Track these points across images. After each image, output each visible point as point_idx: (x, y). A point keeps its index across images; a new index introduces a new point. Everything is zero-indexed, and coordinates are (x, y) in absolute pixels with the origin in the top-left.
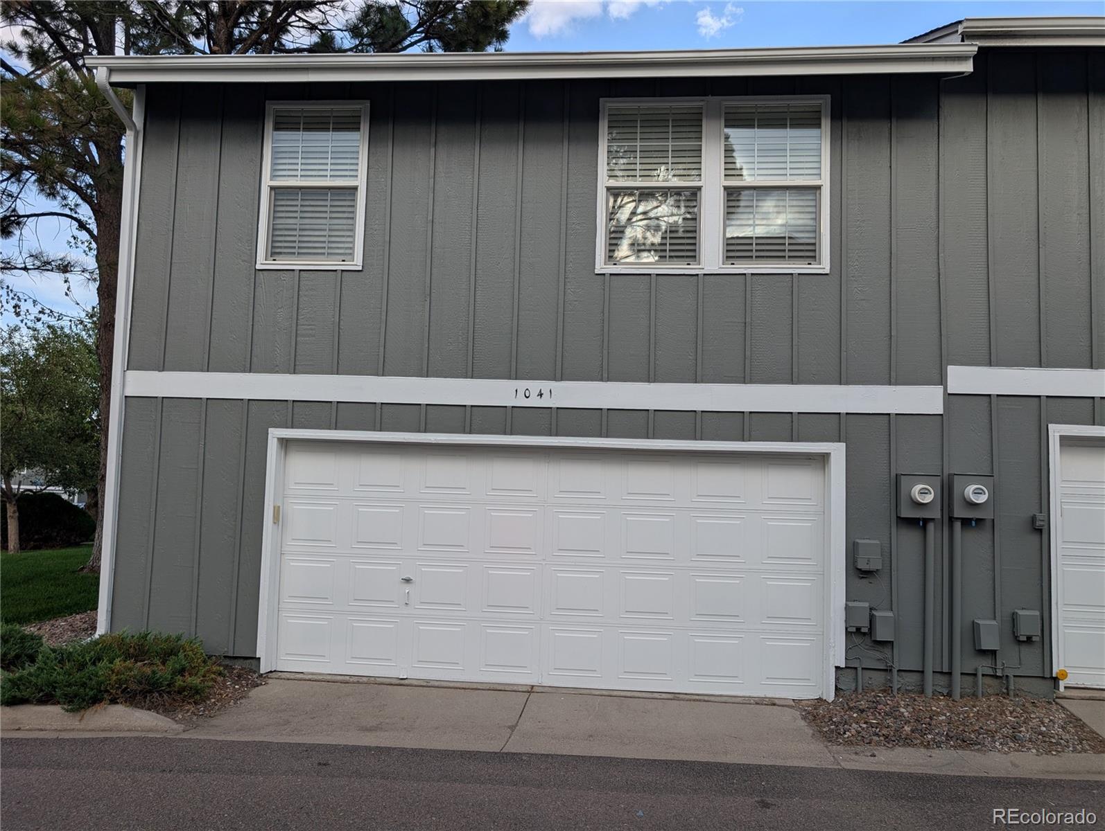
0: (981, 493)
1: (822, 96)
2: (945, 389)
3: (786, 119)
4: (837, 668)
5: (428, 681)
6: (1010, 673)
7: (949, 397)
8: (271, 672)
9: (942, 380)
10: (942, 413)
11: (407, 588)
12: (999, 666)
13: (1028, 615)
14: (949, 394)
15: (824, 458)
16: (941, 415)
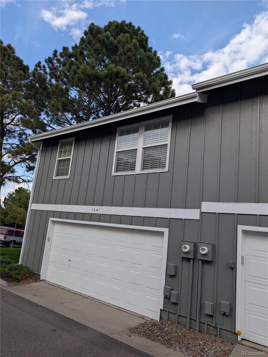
0: (204, 250)
1: (169, 116)
2: (200, 211)
3: (160, 125)
4: (161, 309)
5: (69, 289)
6: (219, 327)
7: (202, 213)
8: (44, 280)
9: (199, 207)
10: (199, 219)
11: (70, 262)
12: (214, 322)
13: (225, 304)
14: (202, 212)
15: (162, 233)
16: (199, 220)
